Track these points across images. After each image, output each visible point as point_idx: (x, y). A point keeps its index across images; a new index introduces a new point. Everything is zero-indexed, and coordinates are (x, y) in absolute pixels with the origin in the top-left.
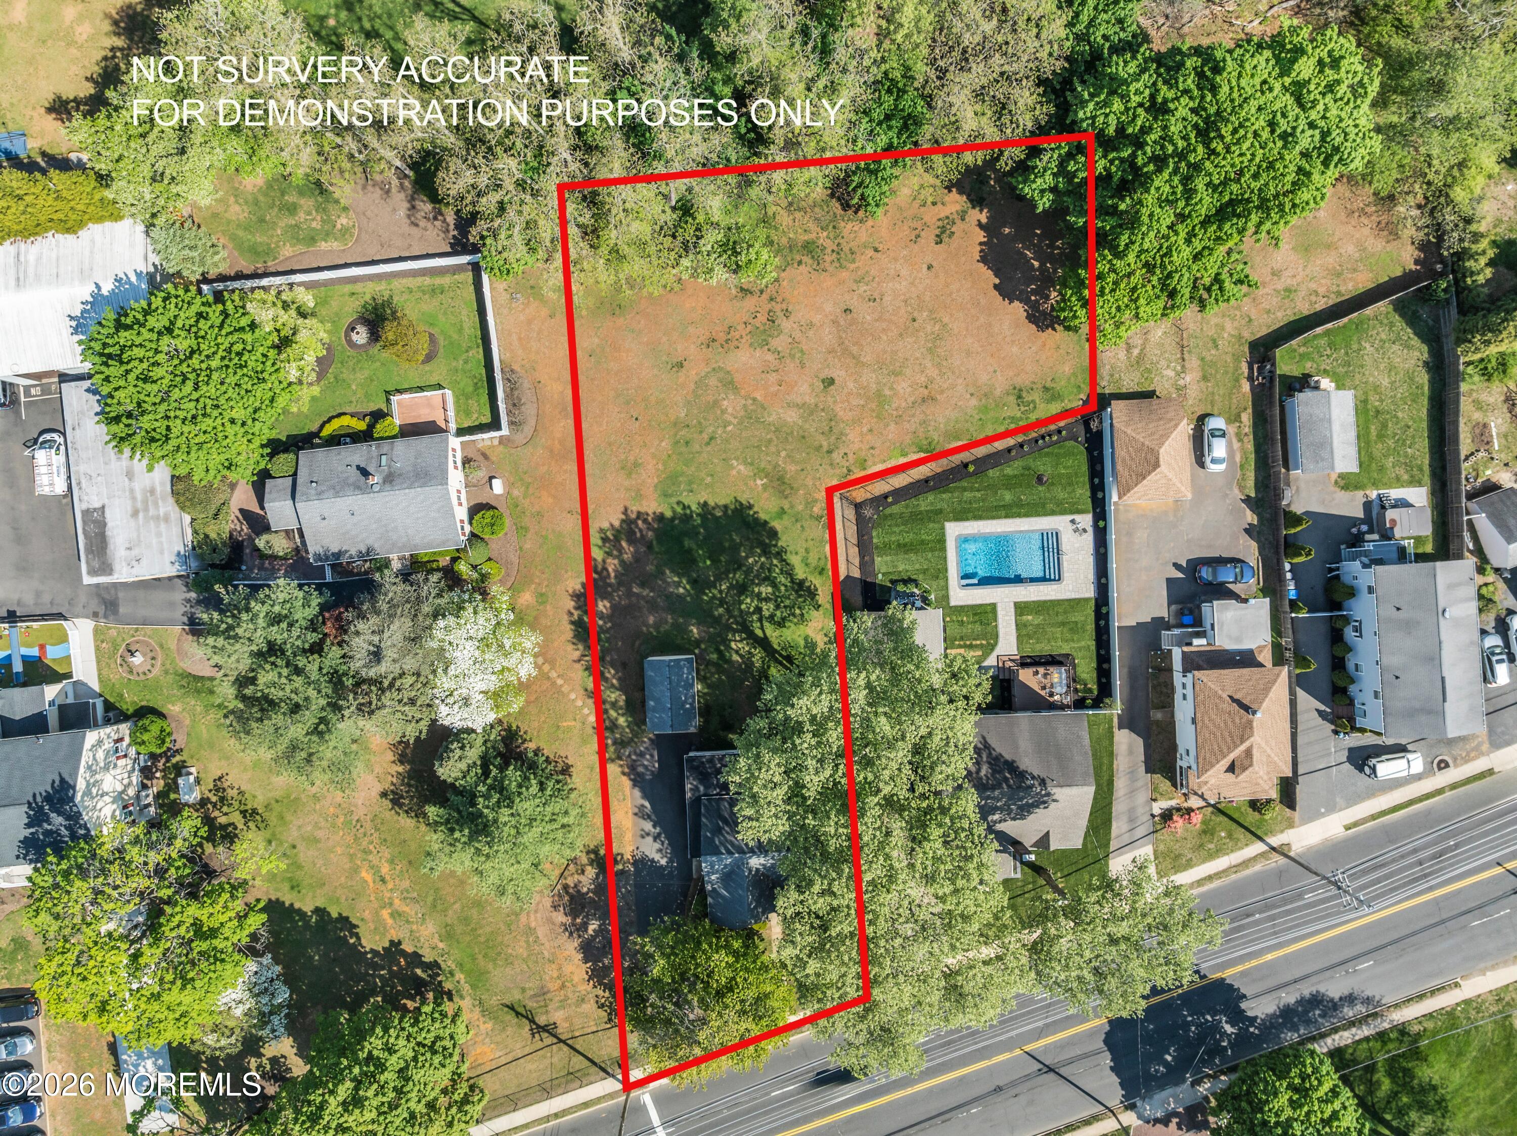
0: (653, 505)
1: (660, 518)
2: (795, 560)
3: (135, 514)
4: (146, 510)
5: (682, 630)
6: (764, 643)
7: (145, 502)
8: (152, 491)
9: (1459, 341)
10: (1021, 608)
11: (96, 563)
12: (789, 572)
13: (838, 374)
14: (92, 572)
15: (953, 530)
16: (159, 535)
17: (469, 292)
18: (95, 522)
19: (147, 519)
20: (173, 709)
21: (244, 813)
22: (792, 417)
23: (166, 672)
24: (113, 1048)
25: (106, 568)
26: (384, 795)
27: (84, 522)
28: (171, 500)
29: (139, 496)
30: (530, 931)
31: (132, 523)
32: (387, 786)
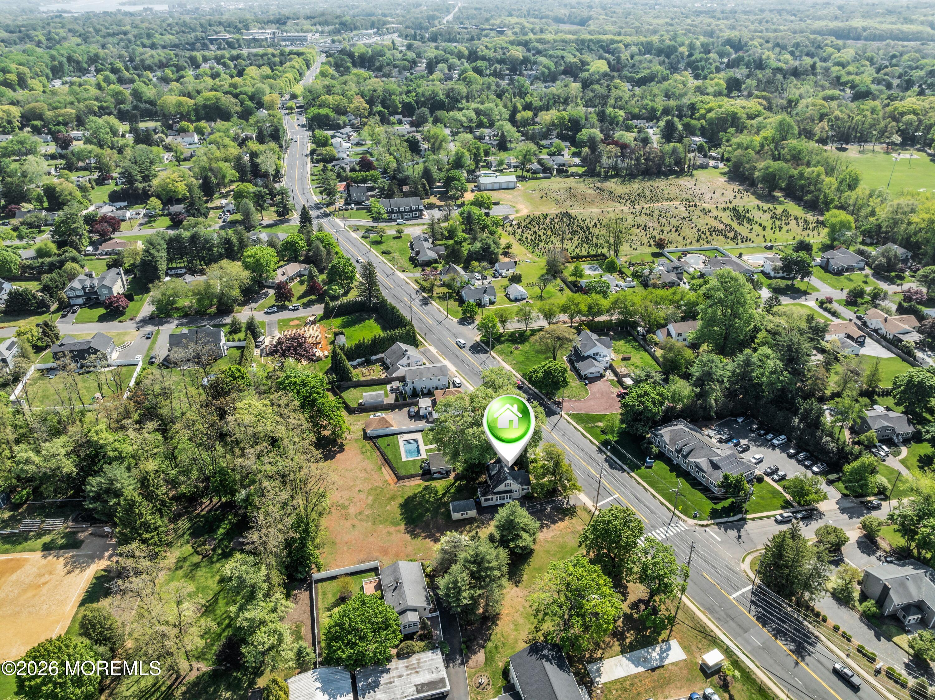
0: (402, 527)
1: (406, 524)
2: (417, 491)
3: (417, 672)
4: (415, 668)
5: (442, 514)
6: (444, 495)
7: (412, 669)
8: (407, 667)
9: (350, 380)
10: (425, 445)
11: (441, 685)
12: (421, 492)
13: (357, 489)
14: (445, 686)
15: (404, 459)
16: (425, 661)
17: (325, 584)
18: (422, 688)
19: (419, 667)
20: (501, 665)
21: (537, 631)
22: (371, 498)
23: (486, 670)
24: (653, 670)
25: (442, 680)
26: (517, 586)
27: (423, 692)
28: (410, 659)
29: (409, 672)
30: (552, 537)
31: (421, 673)
32: (514, 586)
